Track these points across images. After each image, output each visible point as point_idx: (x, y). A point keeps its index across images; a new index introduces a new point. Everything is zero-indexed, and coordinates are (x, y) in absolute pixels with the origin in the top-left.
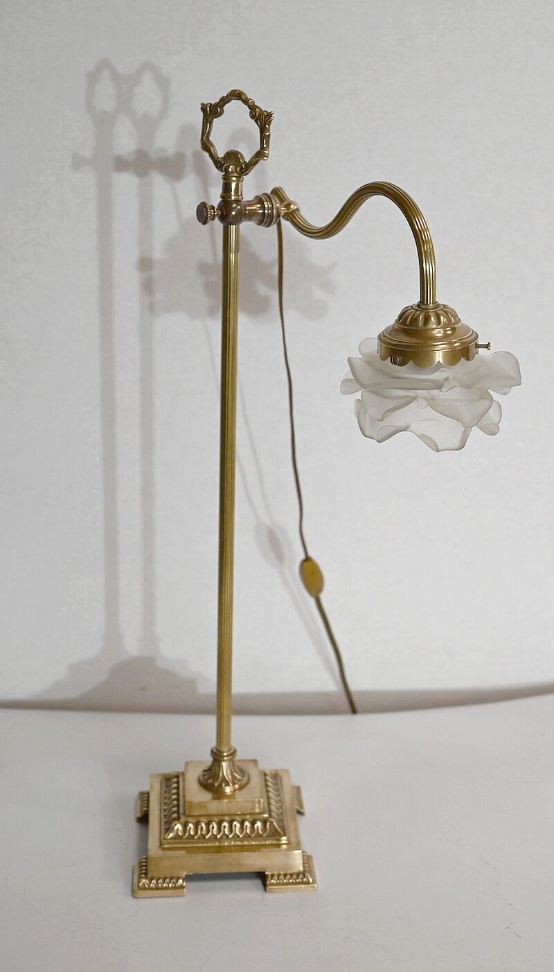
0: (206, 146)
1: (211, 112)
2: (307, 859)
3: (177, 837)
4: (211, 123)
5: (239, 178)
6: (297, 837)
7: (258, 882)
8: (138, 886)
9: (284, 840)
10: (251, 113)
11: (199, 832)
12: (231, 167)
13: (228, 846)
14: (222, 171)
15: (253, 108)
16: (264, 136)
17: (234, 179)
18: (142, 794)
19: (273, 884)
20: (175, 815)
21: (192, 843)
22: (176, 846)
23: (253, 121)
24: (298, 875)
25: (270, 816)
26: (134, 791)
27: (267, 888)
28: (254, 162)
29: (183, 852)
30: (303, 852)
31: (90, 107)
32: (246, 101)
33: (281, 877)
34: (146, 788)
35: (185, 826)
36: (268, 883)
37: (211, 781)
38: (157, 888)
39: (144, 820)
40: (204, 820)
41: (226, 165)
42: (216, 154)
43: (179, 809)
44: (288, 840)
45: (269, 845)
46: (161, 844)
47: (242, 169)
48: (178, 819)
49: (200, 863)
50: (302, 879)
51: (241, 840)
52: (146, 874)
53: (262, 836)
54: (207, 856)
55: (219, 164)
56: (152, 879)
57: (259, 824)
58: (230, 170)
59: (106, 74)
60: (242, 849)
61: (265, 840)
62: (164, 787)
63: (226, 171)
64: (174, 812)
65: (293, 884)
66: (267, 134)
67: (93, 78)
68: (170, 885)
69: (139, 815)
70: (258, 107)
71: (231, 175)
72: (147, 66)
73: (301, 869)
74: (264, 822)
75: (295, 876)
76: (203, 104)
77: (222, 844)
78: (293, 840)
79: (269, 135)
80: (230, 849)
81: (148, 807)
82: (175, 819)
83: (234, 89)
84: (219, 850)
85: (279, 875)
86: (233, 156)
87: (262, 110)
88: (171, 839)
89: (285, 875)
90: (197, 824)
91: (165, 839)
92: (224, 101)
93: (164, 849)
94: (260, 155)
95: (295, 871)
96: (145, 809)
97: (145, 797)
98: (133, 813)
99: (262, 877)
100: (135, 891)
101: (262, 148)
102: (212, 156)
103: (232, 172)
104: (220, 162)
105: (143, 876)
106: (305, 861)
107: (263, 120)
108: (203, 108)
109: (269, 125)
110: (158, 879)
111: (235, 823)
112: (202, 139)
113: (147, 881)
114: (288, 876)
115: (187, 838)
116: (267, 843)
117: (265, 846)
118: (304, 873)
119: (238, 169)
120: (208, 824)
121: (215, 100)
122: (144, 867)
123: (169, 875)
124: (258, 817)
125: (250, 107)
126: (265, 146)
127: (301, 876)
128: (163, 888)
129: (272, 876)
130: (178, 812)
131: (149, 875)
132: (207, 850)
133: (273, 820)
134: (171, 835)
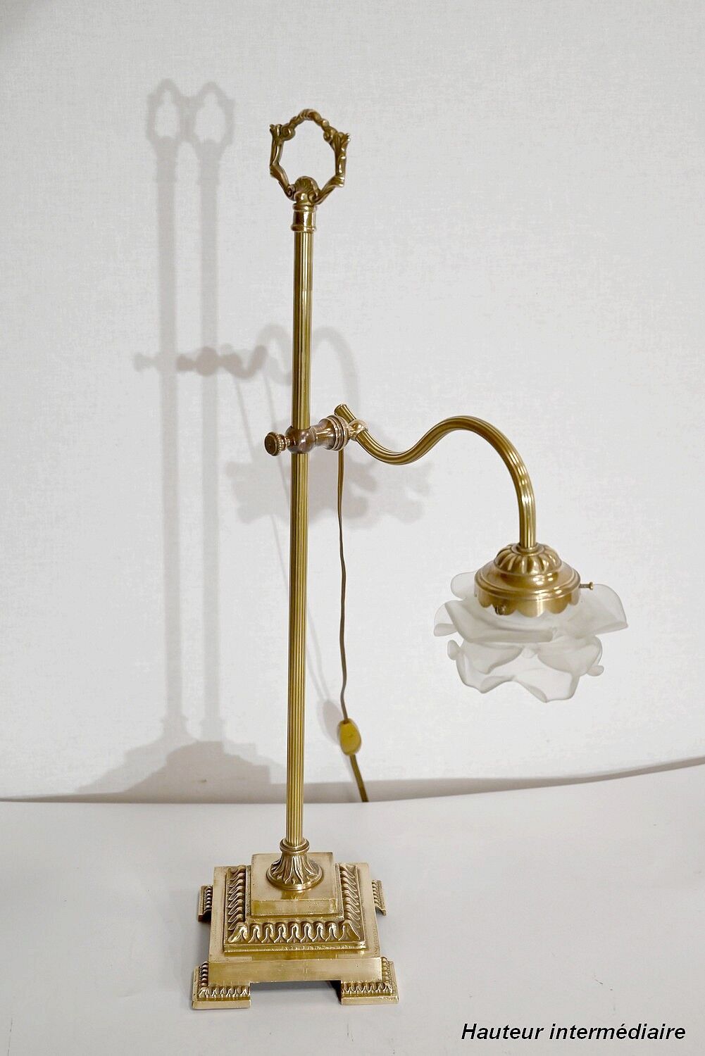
0: (276, 172)
1: (281, 134)
2: (387, 966)
3: (242, 941)
4: (281, 146)
5: (311, 207)
6: (376, 941)
7: (332, 993)
8: (198, 996)
9: (362, 945)
10: (325, 135)
11: (267, 935)
12: (303, 194)
13: (298, 951)
14: (293, 199)
15: (327, 129)
16: (339, 160)
17: (307, 208)
18: (205, 888)
19: (346, 996)
20: (240, 916)
21: (259, 947)
22: (240, 951)
23: (327, 144)
24: (377, 984)
25: (346, 918)
27: (342, 999)
28: (327, 191)
29: (249, 958)
30: (382, 958)
31: (151, 133)
32: (319, 122)
33: (358, 987)
34: (209, 883)
35: (251, 928)
36: (343, 993)
37: (281, 877)
38: (218, 999)
39: (206, 918)
40: (271, 922)
41: (297, 193)
42: (287, 181)
43: (244, 910)
44: (366, 944)
45: (345, 950)
46: (224, 949)
47: (315, 197)
48: (243, 920)
49: (266, 969)
50: (382, 990)
51: (313, 946)
52: (206, 982)
53: (336, 940)
54: (275, 963)
55: (289, 192)
56: (213, 988)
57: (334, 926)
58: (302, 198)
59: (167, 96)
60: (314, 954)
61: (340, 945)
62: (228, 883)
63: (298, 199)
64: (239, 913)
65: (371, 995)
66: (343, 158)
67: (154, 101)
68: (234, 996)
69: (200, 914)
70: (333, 128)
71: (303, 204)
72: (211, 87)
73: (381, 978)
74: (340, 924)
75: (373, 986)
76: (272, 126)
77: (292, 949)
78: (372, 944)
79: (345, 160)
80: (300, 955)
81: (211, 906)
82: (239, 920)
83: (307, 108)
84: (289, 956)
85: (356, 985)
86: (305, 183)
87: (337, 132)
88: (234, 943)
89: (363, 985)
90: (264, 926)
91: (228, 943)
92: (295, 122)
93: (227, 954)
94: (335, 181)
95: (374, 980)
96: (208, 906)
97: (208, 893)
98: (195, 911)
99: (336, 986)
100: (195, 1001)
101: (338, 174)
102: (282, 183)
103: (304, 201)
104: (290, 189)
105: (203, 984)
106: (385, 968)
107: (338, 142)
108: (273, 131)
109: (345, 147)
110: (220, 988)
111: (307, 925)
112: (271, 165)
113: (208, 991)
114: (366, 986)
115: (253, 942)
116: (343, 948)
117: (340, 951)
118: (383, 983)
119: (311, 197)
120: (276, 927)
121: (285, 121)
122: (204, 974)
123: (232, 984)
124: (332, 918)
125: (323, 128)
126: (340, 171)
127: (380, 986)
128: (225, 999)
129: (348, 986)
130: (243, 912)
131: (210, 984)
132: (275, 955)
133: (349, 922)
134: (235, 939)
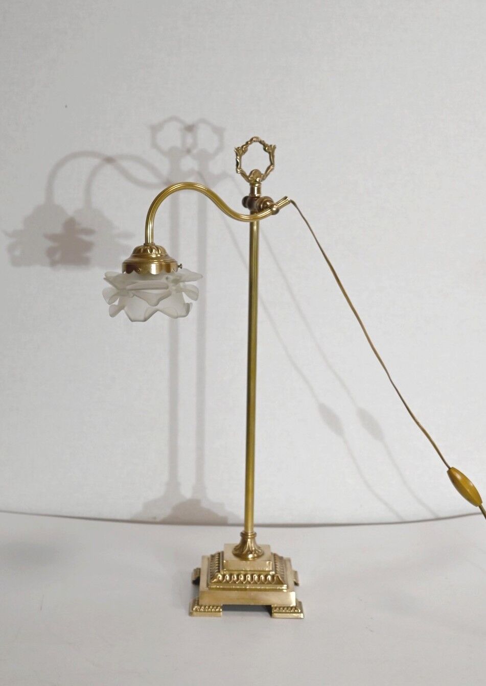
4: (241, 156)
8: (193, 610)
9: (285, 586)
10: (264, 148)
11: (232, 579)
13: (249, 589)
14: (249, 182)
15: (265, 145)
16: (272, 159)
19: (276, 613)
21: (228, 585)
22: (218, 587)
23: (265, 152)
24: (292, 608)
26: (191, 570)
28: (267, 174)
32: (261, 143)
34: (199, 566)
36: (273, 612)
37: (241, 552)
38: (205, 611)
39: (196, 582)
40: (235, 573)
41: (251, 177)
42: (245, 172)
46: (208, 585)
48: (219, 572)
52: (197, 604)
53: (271, 584)
55: (247, 178)
56: (201, 606)
57: (269, 577)
60: (259, 590)
61: (273, 586)
68: (213, 610)
69: (194, 579)
70: (267, 144)
71: (254, 183)
74: (273, 576)
75: (290, 609)
76: (235, 147)
77: (246, 587)
78: (290, 587)
81: (200, 575)
83: (254, 136)
86: (256, 172)
87: (269, 146)
88: (214, 583)
89: (284, 608)
90: (231, 575)
91: (210, 583)
92: (248, 143)
93: (210, 589)
95: (291, 606)
97: (198, 572)
98: (189, 579)
99: (269, 609)
100: (191, 612)
102: (242, 174)
104: (247, 176)
107: (270, 151)
110: (205, 606)
111: (255, 575)
113: (199, 607)
115: (225, 582)
116: (274, 588)
117: (272, 589)
118: (295, 608)
120: (238, 576)
122: (196, 602)
123: (212, 605)
124: (269, 573)
128: (208, 612)
129: (276, 608)
133: (278, 575)
134: (215, 580)
